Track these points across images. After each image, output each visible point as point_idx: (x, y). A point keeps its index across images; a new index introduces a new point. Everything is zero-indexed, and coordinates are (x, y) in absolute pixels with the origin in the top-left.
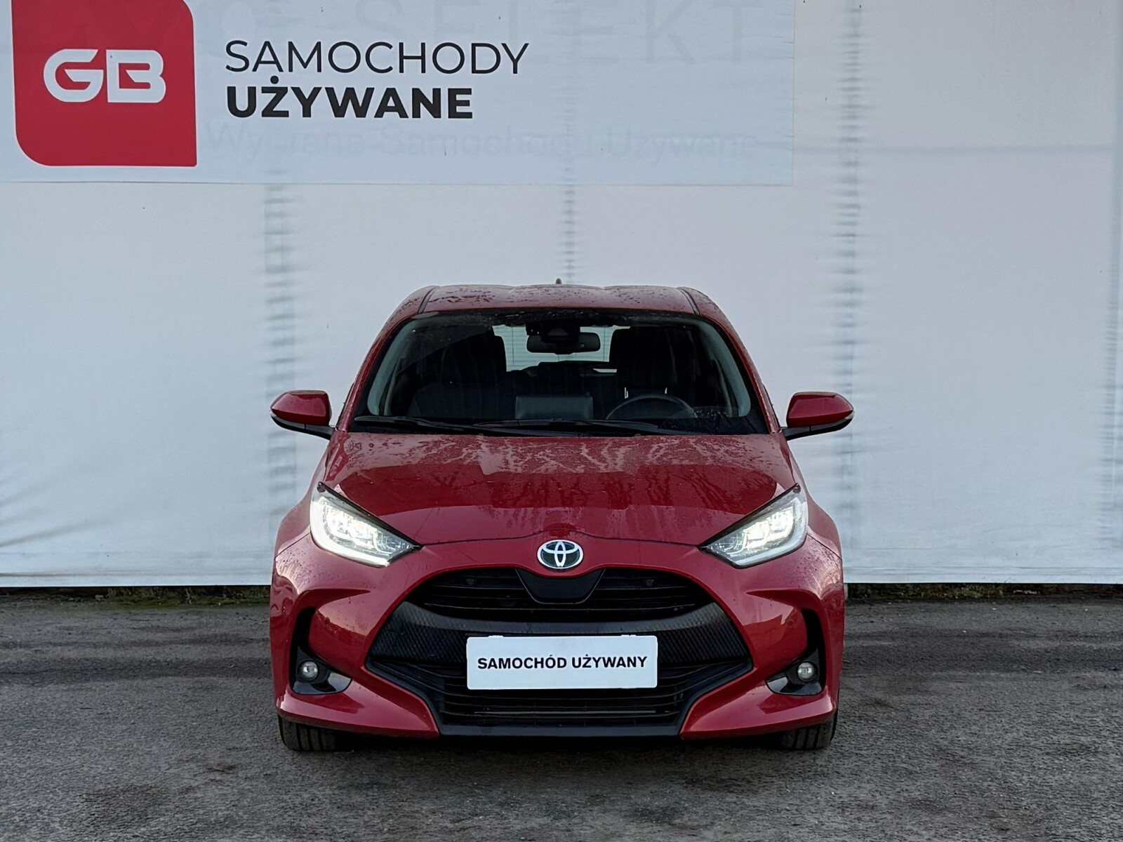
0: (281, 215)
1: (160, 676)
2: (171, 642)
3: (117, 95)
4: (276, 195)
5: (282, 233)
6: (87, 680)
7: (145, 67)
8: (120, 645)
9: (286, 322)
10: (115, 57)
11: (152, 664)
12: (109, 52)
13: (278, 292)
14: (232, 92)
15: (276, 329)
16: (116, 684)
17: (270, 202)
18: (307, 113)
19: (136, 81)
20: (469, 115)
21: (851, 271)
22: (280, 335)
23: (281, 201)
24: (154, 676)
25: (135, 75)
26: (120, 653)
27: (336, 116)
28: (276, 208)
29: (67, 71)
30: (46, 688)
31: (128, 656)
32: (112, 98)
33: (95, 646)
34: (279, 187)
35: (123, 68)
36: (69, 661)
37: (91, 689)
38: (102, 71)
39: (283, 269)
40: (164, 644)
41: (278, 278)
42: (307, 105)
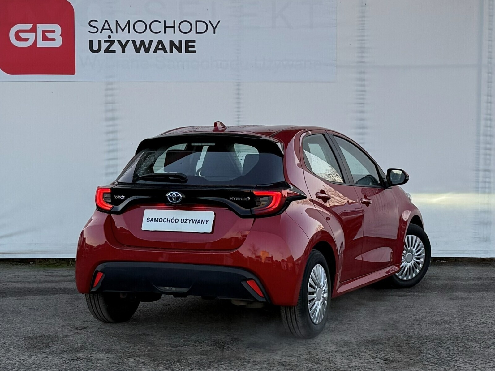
0: (112, 95)
1: (57, 294)
2: (62, 281)
3: (41, 44)
4: (110, 87)
5: (112, 103)
6: (26, 296)
7: (53, 31)
8: (41, 282)
9: (114, 142)
10: (40, 28)
11: (54, 290)
12: (38, 25)
13: (111, 129)
14: (91, 42)
15: (109, 145)
16: (38, 297)
17: (107, 90)
18: (124, 51)
19: (49, 38)
20: (194, 52)
21: (362, 120)
22: (111, 148)
23: (112, 89)
24: (54, 294)
25: (49, 35)
26: (40, 285)
27: (136, 52)
28: (110, 92)
29: (19, 34)
30: (8, 299)
31: (44, 286)
32: (39, 45)
33: (29, 282)
34: (111, 83)
35: (44, 32)
36: (18, 288)
37: (27, 299)
38: (34, 34)
39: (113, 119)
40: (59, 281)
41: (111, 123)
42: (123, 48)
